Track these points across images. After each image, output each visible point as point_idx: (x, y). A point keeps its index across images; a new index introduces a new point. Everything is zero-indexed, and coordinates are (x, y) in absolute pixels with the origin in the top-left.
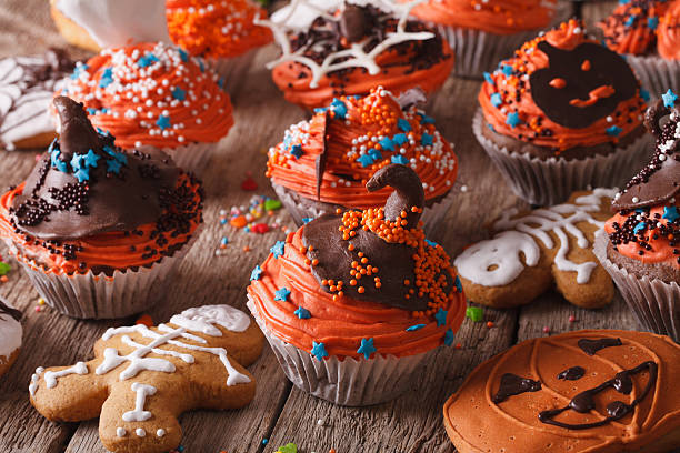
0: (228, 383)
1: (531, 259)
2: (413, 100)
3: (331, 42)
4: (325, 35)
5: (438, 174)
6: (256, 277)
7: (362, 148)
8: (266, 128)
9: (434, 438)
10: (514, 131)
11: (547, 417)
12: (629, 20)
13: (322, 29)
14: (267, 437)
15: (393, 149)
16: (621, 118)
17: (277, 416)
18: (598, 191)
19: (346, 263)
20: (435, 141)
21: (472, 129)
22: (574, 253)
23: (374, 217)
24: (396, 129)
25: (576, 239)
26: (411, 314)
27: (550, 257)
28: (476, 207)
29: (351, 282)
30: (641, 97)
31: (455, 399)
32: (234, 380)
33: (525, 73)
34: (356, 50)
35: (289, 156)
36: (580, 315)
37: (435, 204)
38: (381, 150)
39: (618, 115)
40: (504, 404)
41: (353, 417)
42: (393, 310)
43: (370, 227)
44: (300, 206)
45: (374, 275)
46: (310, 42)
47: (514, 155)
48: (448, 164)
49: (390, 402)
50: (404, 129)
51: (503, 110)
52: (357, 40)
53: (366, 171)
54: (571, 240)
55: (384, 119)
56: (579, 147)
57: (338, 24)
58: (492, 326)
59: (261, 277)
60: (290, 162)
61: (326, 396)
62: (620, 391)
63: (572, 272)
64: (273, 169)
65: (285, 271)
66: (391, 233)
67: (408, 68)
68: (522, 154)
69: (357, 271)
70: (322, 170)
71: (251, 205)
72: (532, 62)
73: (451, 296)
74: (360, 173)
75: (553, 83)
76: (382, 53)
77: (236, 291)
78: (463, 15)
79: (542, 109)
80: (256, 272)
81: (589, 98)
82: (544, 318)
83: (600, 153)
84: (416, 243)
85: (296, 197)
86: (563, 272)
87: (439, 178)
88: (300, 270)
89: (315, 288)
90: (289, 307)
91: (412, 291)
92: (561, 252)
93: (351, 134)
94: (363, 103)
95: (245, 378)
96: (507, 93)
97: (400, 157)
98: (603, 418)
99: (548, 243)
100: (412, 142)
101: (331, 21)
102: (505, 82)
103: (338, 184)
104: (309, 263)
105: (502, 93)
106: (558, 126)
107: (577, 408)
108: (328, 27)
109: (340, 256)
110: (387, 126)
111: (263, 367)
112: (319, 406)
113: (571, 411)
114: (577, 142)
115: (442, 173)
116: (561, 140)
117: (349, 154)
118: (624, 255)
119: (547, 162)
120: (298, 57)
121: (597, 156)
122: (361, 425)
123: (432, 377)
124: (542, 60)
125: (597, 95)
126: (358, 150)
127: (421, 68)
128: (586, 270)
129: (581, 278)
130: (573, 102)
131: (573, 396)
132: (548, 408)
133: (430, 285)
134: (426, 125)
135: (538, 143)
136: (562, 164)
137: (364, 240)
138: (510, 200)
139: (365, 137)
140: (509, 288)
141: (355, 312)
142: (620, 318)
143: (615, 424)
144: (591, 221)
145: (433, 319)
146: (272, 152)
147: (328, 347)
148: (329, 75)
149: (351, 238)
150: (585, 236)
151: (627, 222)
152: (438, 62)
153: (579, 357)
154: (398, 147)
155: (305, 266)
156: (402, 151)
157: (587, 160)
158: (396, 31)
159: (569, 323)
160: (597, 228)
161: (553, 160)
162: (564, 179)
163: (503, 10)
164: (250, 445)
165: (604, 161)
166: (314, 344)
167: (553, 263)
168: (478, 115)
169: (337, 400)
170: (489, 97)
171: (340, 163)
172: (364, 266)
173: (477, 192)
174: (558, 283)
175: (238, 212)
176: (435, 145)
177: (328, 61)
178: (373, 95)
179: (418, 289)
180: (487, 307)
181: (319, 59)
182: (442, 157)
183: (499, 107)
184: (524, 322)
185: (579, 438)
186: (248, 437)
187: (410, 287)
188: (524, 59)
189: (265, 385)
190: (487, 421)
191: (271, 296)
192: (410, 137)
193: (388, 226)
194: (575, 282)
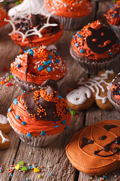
0: (3, 142)
1: (89, 96)
2: (52, 49)
3: (27, 27)
4: (25, 24)
5: (61, 72)
6: (10, 111)
7: (39, 65)
8: (9, 49)
9: (63, 157)
10: (82, 55)
11: (96, 153)
12: (114, 15)
13: (25, 22)
14: (15, 158)
15: (48, 65)
16: (113, 50)
17: (17, 151)
18: (107, 72)
19: (36, 108)
20: (60, 61)
21: (70, 52)
22: (101, 94)
23: (44, 94)
24: (48, 58)
25: (102, 89)
26: (55, 122)
27: (94, 95)
28: (71, 75)
29: (38, 114)
30: (119, 42)
31: (69, 146)
32: (4, 141)
33: (85, 37)
34: (35, 29)
35: (17, 67)
36: (103, 112)
37: (60, 81)
38: (44, 65)
39: (112, 49)
40: (84, 148)
41: (39, 150)
42: (50, 121)
43: (43, 97)
44: (21, 83)
45: (44, 112)
46: (21, 26)
47: (82, 61)
48: (64, 68)
49: (50, 145)
50: (50, 58)
51: (79, 48)
52: (35, 26)
53: (40, 72)
54: (100, 89)
55: (45, 56)
56: (101, 59)
57: (29, 21)
58: (78, 117)
59: (11, 111)
60: (17, 69)
61: (31, 144)
62: (117, 144)
63: (101, 100)
64: (12, 70)
65: (18, 110)
66: (49, 99)
67: (50, 34)
68: (84, 61)
69: (39, 111)
70: (27, 72)
71: (6, 76)
72: (87, 34)
73: (67, 115)
74: (38, 73)
75: (93, 40)
76: (43, 30)
77: (3, 106)
78: (65, 13)
79: (90, 48)
80: (9, 110)
81: (104, 44)
82: (93, 114)
83: (107, 60)
84: (56, 101)
85: (20, 79)
86: (98, 100)
87: (61, 73)
88: (22, 110)
89: (27, 116)
90: (20, 121)
91: (55, 115)
92: (97, 93)
93: (35, 61)
94: (38, 51)
95: (8, 140)
96: (80, 43)
97: (50, 68)
98: (113, 153)
99: (93, 91)
100: (53, 63)
101: (27, 20)
102: (79, 39)
103: (32, 77)
104: (25, 108)
105: (78, 43)
106: (95, 54)
107: (105, 150)
108: (26, 22)
109: (34, 106)
110: (46, 58)
111: (13, 134)
112: (29, 147)
113: (103, 151)
114: (100, 58)
115: (62, 71)
116: (96, 58)
117: (35, 67)
118: (116, 98)
119: (92, 64)
120: (18, 31)
121: (106, 61)
122: (42, 153)
123: (62, 136)
124: (89, 33)
125: (106, 43)
126: (37, 66)
127: (54, 34)
128: (105, 99)
129: (103, 102)
130: (99, 46)
131: (104, 146)
132: (97, 150)
133: (61, 113)
134: (57, 56)
135: (89, 58)
136: (96, 64)
137: (41, 101)
138: (81, 73)
139: (39, 62)
140: (82, 105)
141: (39, 123)
142: (115, 113)
143: (116, 155)
144: (106, 83)
145: (62, 123)
146: (12, 65)
147: (32, 134)
148: (27, 37)
149: (37, 100)
150: (104, 88)
151: (117, 88)
152: (59, 32)
153: (104, 132)
154: (49, 64)
155: (24, 109)
156: (50, 65)
157: (104, 62)
158: (46, 23)
159: (100, 115)
160: (107, 85)
161: (94, 63)
162: (97, 68)
163: (77, 11)
164: (10, 161)
165: (108, 62)
166: (28, 133)
167: (95, 97)
168: (71, 47)
169: (34, 145)
170: (75, 44)
171: (32, 70)
172: (41, 109)
173: (71, 70)
174: (97, 102)
175: (2, 79)
176: (60, 63)
177: (27, 33)
178: (41, 48)
179: (57, 114)
180: (76, 110)
181: (24, 32)
182: (62, 66)
183: (78, 47)
184: (87, 115)
185: (106, 160)
186: (9, 159)
187: (55, 114)
188: (84, 32)
189: (13, 140)
190: (79, 154)
191: (14, 118)
192: (52, 61)
193: (48, 97)
194: (102, 103)
